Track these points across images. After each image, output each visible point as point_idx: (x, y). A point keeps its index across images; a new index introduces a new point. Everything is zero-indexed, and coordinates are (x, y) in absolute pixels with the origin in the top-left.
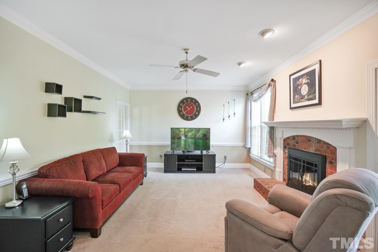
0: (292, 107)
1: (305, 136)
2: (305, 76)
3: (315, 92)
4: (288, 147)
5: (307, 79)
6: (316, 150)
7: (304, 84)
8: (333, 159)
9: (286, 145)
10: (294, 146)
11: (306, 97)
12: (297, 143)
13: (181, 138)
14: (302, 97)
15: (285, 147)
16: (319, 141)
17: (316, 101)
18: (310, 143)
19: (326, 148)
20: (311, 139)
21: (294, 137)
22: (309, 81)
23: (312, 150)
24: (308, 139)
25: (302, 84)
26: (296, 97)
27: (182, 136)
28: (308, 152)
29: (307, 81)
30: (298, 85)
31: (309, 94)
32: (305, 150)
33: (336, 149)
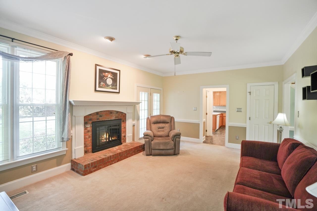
0: (97, 90)
1: (109, 111)
2: (111, 73)
4: (91, 121)
5: (112, 76)
6: (116, 118)
7: (109, 78)
8: (124, 119)
9: (87, 121)
10: (98, 119)
11: (111, 86)
12: (101, 116)
14: (108, 86)
15: (86, 123)
16: (117, 112)
17: (117, 91)
18: (111, 114)
19: (121, 115)
20: (113, 112)
21: (97, 113)
22: (113, 78)
23: (113, 118)
24: (111, 112)
25: (107, 77)
26: (102, 83)
28: (111, 120)
29: (111, 77)
30: (104, 76)
31: (113, 85)
32: (108, 120)
33: (126, 114)
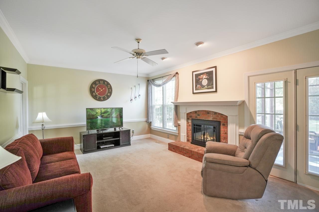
0: (194, 92)
1: (205, 111)
2: (205, 74)
3: (213, 84)
4: (191, 118)
5: (207, 76)
6: (213, 119)
7: (204, 79)
8: (225, 123)
9: (189, 117)
10: (196, 117)
11: (206, 87)
12: (199, 115)
13: (97, 118)
14: (203, 87)
15: (188, 119)
16: (215, 113)
17: (214, 90)
18: (208, 115)
19: (220, 117)
20: (210, 112)
21: (196, 112)
22: (208, 77)
23: (211, 119)
24: (208, 112)
25: (203, 78)
26: (198, 86)
27: (98, 116)
28: (208, 120)
29: (206, 77)
30: (200, 79)
31: (208, 85)
32: (205, 119)
33: (227, 117)
